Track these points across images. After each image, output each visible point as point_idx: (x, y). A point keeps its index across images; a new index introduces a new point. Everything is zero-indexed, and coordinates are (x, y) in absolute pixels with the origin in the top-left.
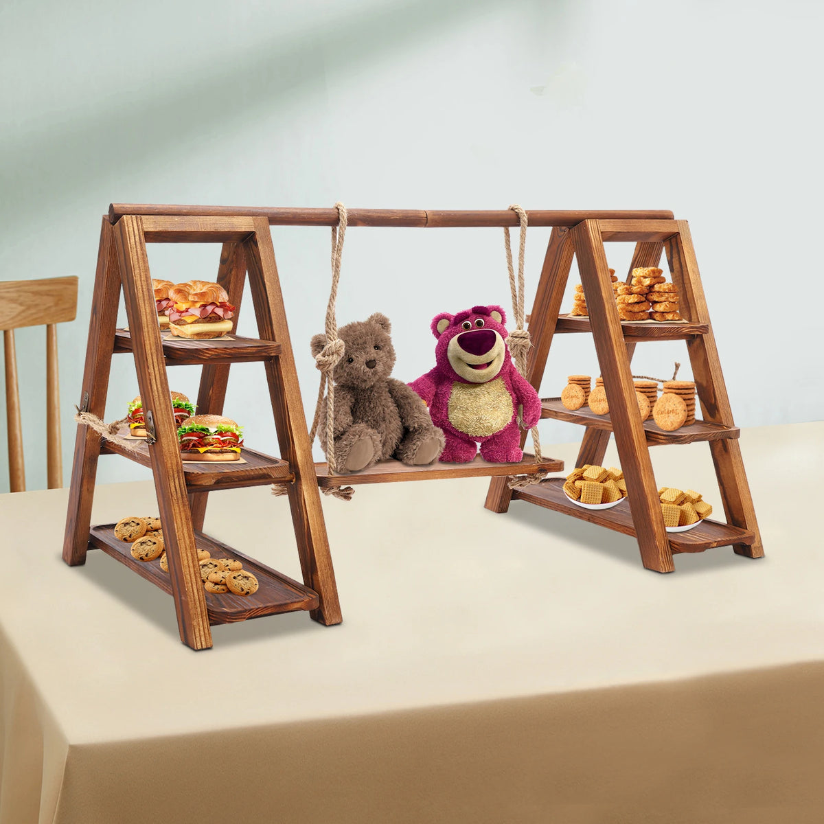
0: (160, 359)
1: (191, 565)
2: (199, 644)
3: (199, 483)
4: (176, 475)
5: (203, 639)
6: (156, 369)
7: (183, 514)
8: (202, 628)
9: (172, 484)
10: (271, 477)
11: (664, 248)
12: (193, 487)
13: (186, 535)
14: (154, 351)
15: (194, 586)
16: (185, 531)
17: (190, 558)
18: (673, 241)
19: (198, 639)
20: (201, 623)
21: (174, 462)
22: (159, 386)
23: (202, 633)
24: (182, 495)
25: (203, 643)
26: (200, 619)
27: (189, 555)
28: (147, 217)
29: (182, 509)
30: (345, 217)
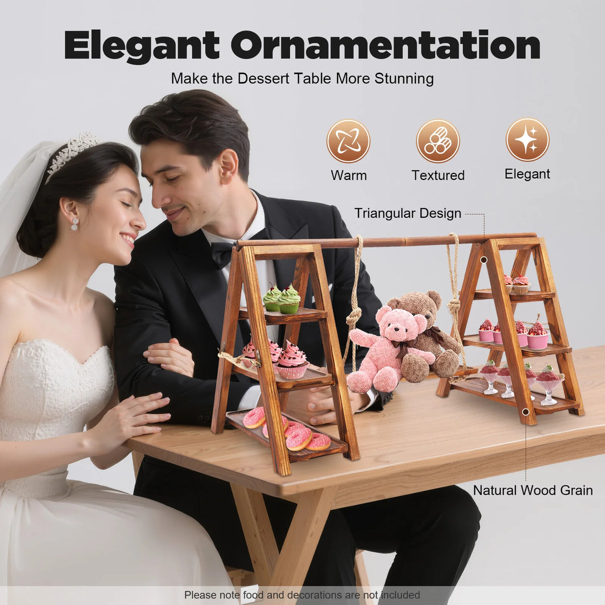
0: (263, 322)
1: (280, 431)
2: (284, 473)
3: (284, 387)
4: (272, 384)
5: (286, 470)
6: (261, 328)
7: (275, 404)
8: (285, 465)
9: (270, 389)
10: (322, 383)
11: (532, 253)
12: (281, 390)
13: (277, 416)
14: (260, 318)
15: (282, 442)
16: (277, 413)
17: (279, 428)
18: (536, 248)
19: (283, 470)
20: (285, 462)
21: (271, 377)
22: (263, 337)
23: (286, 467)
24: (275, 394)
25: (286, 473)
26: (285, 460)
27: (279, 426)
28: (256, 247)
29: (275, 402)
30: (362, 243)
